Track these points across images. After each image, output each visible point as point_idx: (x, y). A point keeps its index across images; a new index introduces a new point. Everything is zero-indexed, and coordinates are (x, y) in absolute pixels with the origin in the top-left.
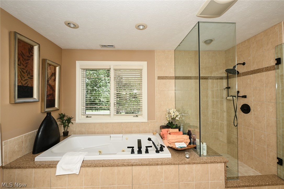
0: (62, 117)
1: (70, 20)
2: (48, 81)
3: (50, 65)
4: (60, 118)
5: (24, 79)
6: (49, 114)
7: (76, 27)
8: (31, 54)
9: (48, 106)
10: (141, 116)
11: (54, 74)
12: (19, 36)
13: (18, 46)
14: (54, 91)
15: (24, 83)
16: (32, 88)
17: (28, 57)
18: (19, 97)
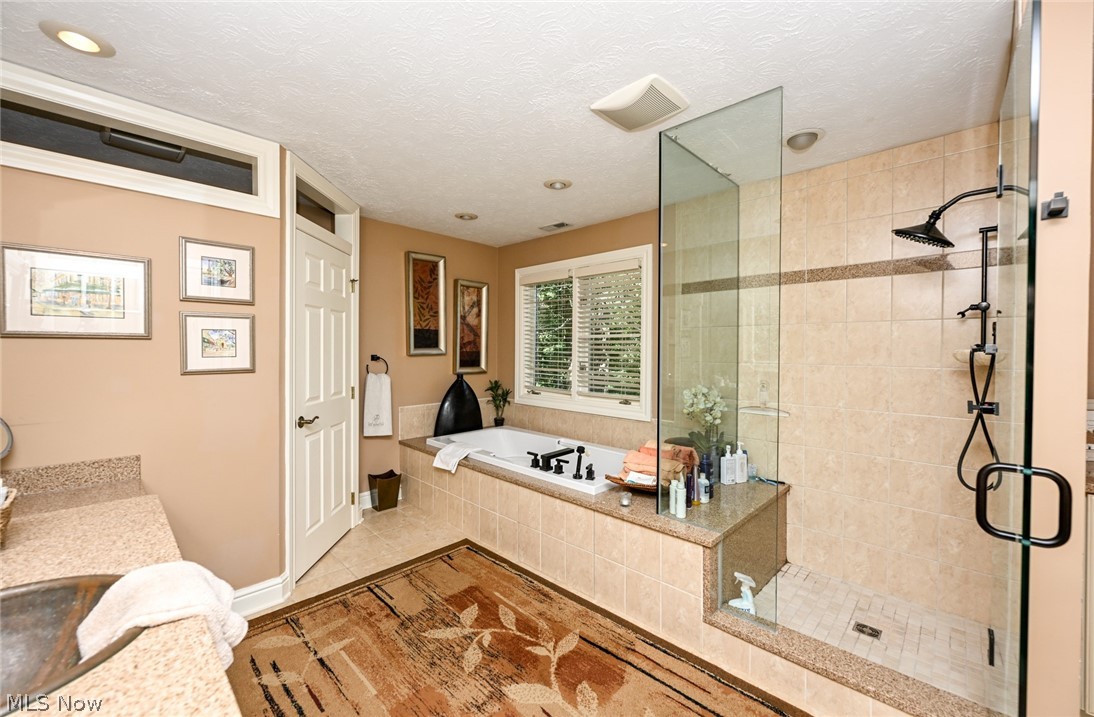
0: (494, 387)
1: (461, 211)
2: (463, 318)
3: (468, 287)
4: (491, 389)
5: (423, 319)
6: (460, 376)
7: (473, 217)
8: (434, 277)
9: (463, 364)
10: (637, 403)
11: (479, 303)
12: (414, 255)
13: (414, 271)
14: (478, 335)
15: (424, 324)
16: (436, 332)
17: (430, 282)
18: (417, 346)
